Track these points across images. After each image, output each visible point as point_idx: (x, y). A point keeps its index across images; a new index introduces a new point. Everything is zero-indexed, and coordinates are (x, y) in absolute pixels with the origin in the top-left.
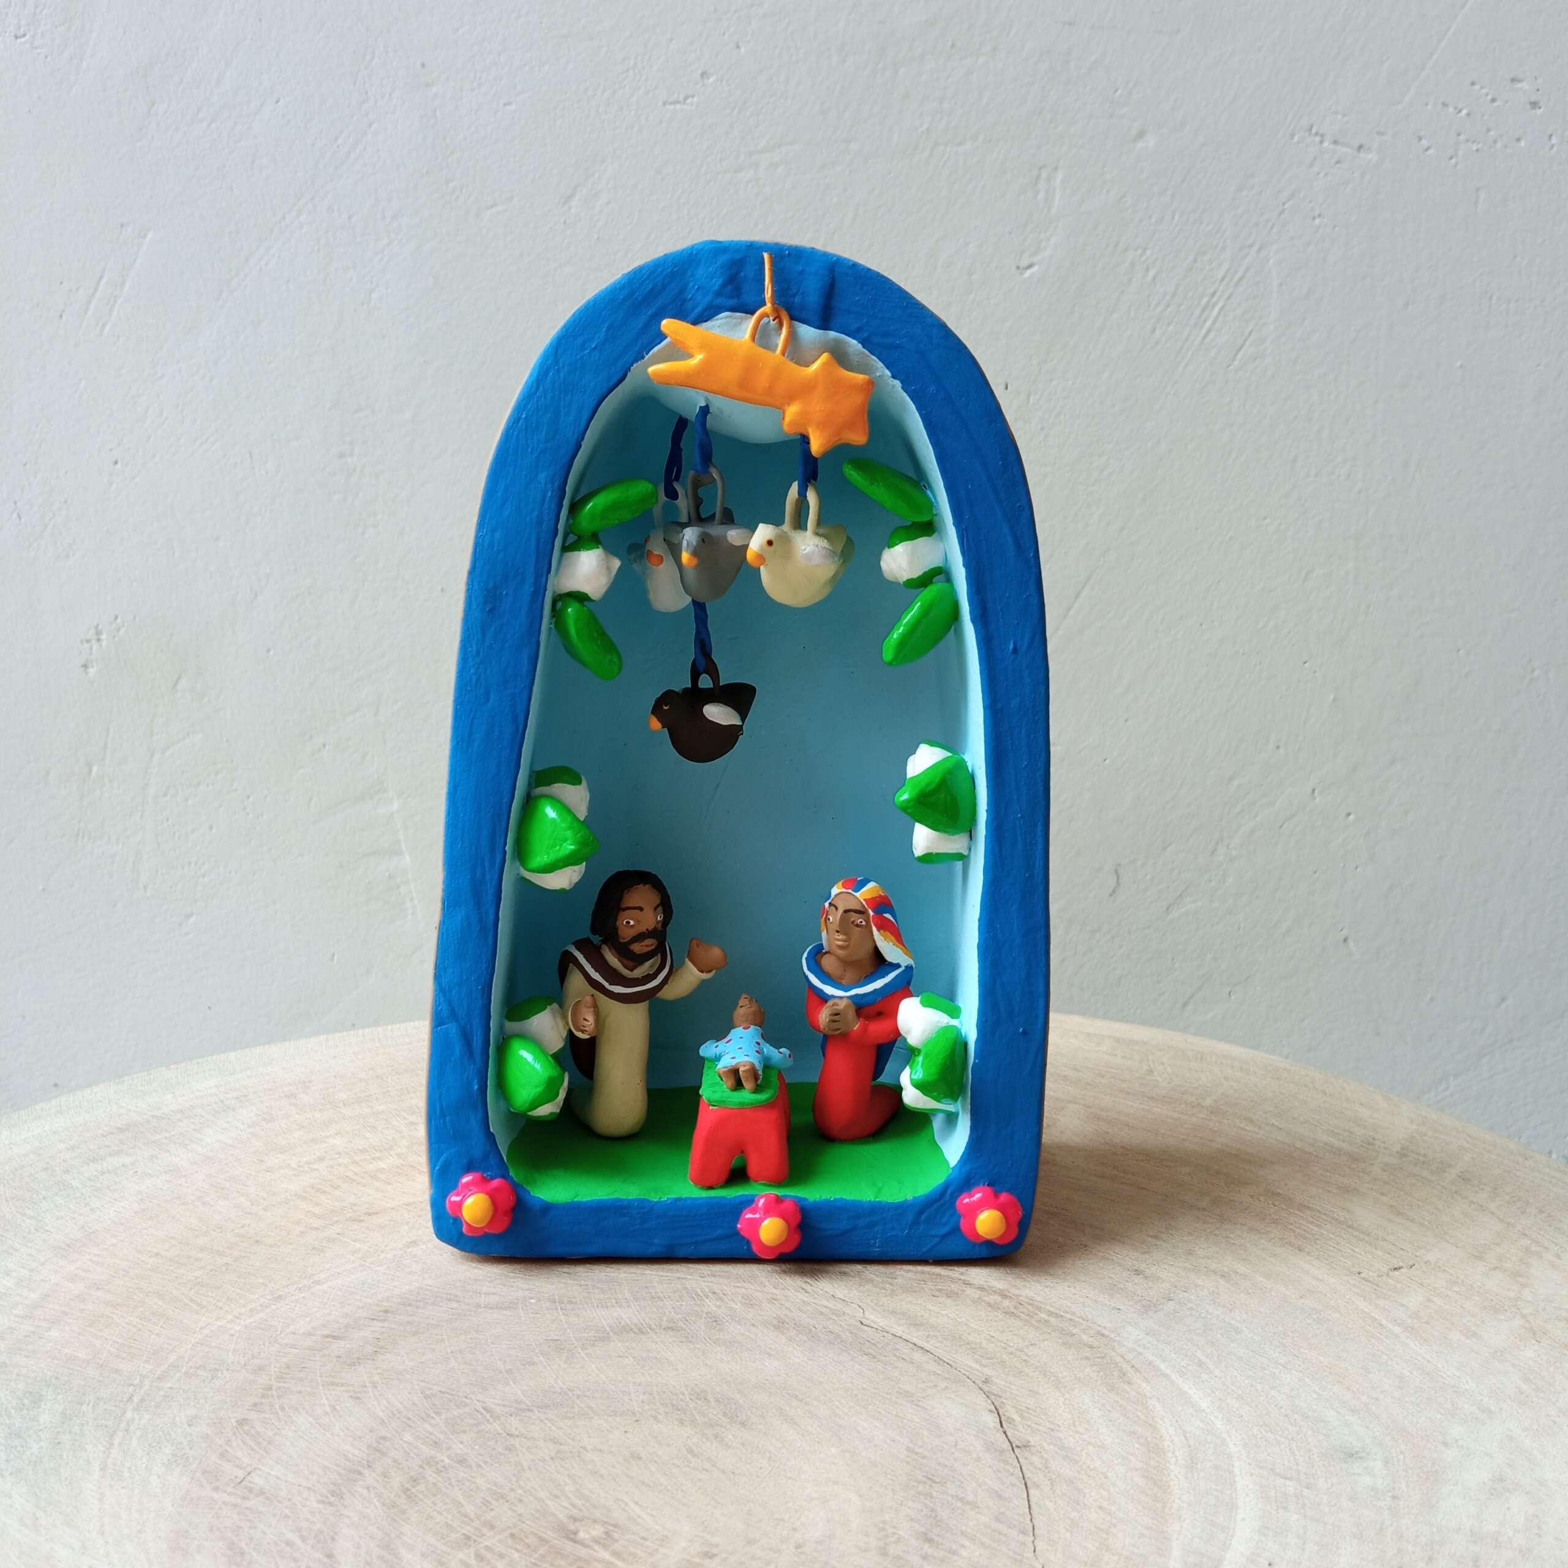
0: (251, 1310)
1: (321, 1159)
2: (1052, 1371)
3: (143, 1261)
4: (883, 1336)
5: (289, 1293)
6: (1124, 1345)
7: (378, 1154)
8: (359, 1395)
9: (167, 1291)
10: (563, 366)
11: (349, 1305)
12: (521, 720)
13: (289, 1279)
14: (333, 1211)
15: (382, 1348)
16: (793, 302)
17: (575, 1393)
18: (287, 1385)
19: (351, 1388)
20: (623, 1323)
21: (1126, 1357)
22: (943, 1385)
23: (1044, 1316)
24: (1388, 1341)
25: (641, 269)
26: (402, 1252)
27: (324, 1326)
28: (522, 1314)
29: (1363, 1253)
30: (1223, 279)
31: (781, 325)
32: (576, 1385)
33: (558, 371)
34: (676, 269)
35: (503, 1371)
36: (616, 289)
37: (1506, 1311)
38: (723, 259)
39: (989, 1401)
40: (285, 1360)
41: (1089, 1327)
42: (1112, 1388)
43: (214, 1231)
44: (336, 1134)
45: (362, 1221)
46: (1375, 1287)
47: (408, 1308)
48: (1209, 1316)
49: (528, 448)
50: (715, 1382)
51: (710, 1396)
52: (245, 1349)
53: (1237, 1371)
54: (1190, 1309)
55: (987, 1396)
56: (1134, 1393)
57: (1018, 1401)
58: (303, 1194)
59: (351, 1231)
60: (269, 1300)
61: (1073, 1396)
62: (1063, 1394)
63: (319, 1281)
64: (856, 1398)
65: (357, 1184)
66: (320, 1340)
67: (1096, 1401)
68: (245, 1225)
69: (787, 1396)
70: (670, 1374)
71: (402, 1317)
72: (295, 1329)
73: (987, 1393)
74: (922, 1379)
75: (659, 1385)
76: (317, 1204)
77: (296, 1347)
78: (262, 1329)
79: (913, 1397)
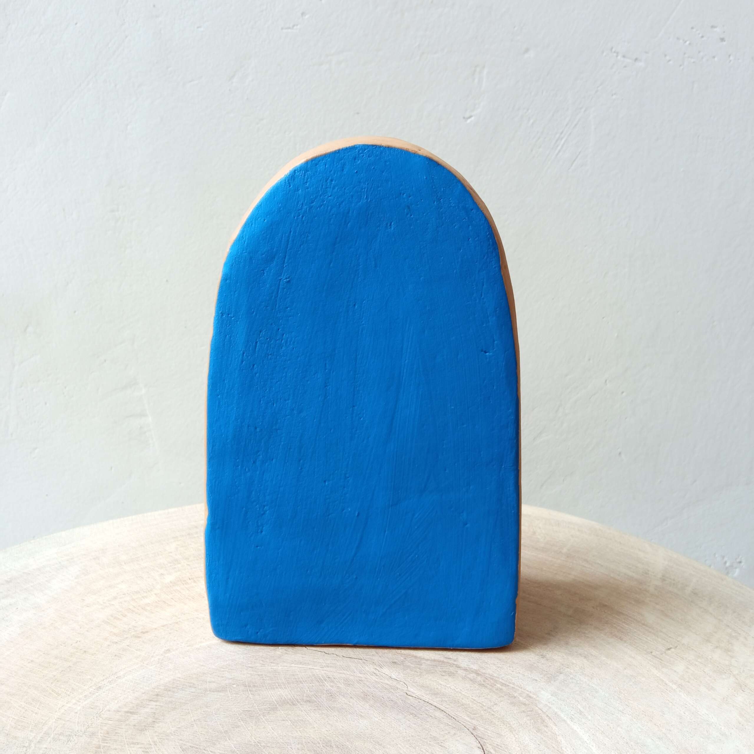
0: (85, 696)
1: (115, 598)
2: (507, 720)
3: (25, 666)
4: (419, 702)
5: (105, 684)
6: (542, 703)
7: (145, 594)
8: (147, 750)
9: (39, 685)
11: (137, 691)
13: (104, 676)
14: (124, 631)
15: (157, 719)
17: (262, 745)
18: (108, 745)
19: (143, 746)
20: (283, 699)
21: (543, 710)
22: (453, 732)
23: (499, 686)
24: (671, 694)
26: (163, 657)
27: (125, 705)
28: (230, 695)
29: (651, 640)
30: (567, 125)
32: (262, 740)
35: (223, 732)
37: (725, 673)
39: (477, 741)
40: (106, 728)
41: (522, 692)
42: (539, 730)
43: (61, 645)
44: (122, 582)
45: (140, 637)
46: (660, 661)
47: (169, 693)
48: (581, 682)
50: (335, 735)
51: (333, 744)
52: (84, 722)
53: (599, 716)
54: (572, 678)
55: (476, 738)
56: (550, 733)
57: (492, 741)
58: (107, 620)
59: (135, 643)
60: (94, 689)
61: (520, 736)
62: (514, 735)
63: (120, 676)
64: (409, 742)
65: (136, 613)
66: (124, 715)
67: (531, 738)
68: (78, 641)
69: (373, 743)
70: (311, 731)
71: (166, 698)
72: (110, 708)
73: (476, 736)
74: (442, 729)
75: (306, 738)
76: (115, 627)
77: (111, 720)
78: (92, 708)
79: (438, 741)
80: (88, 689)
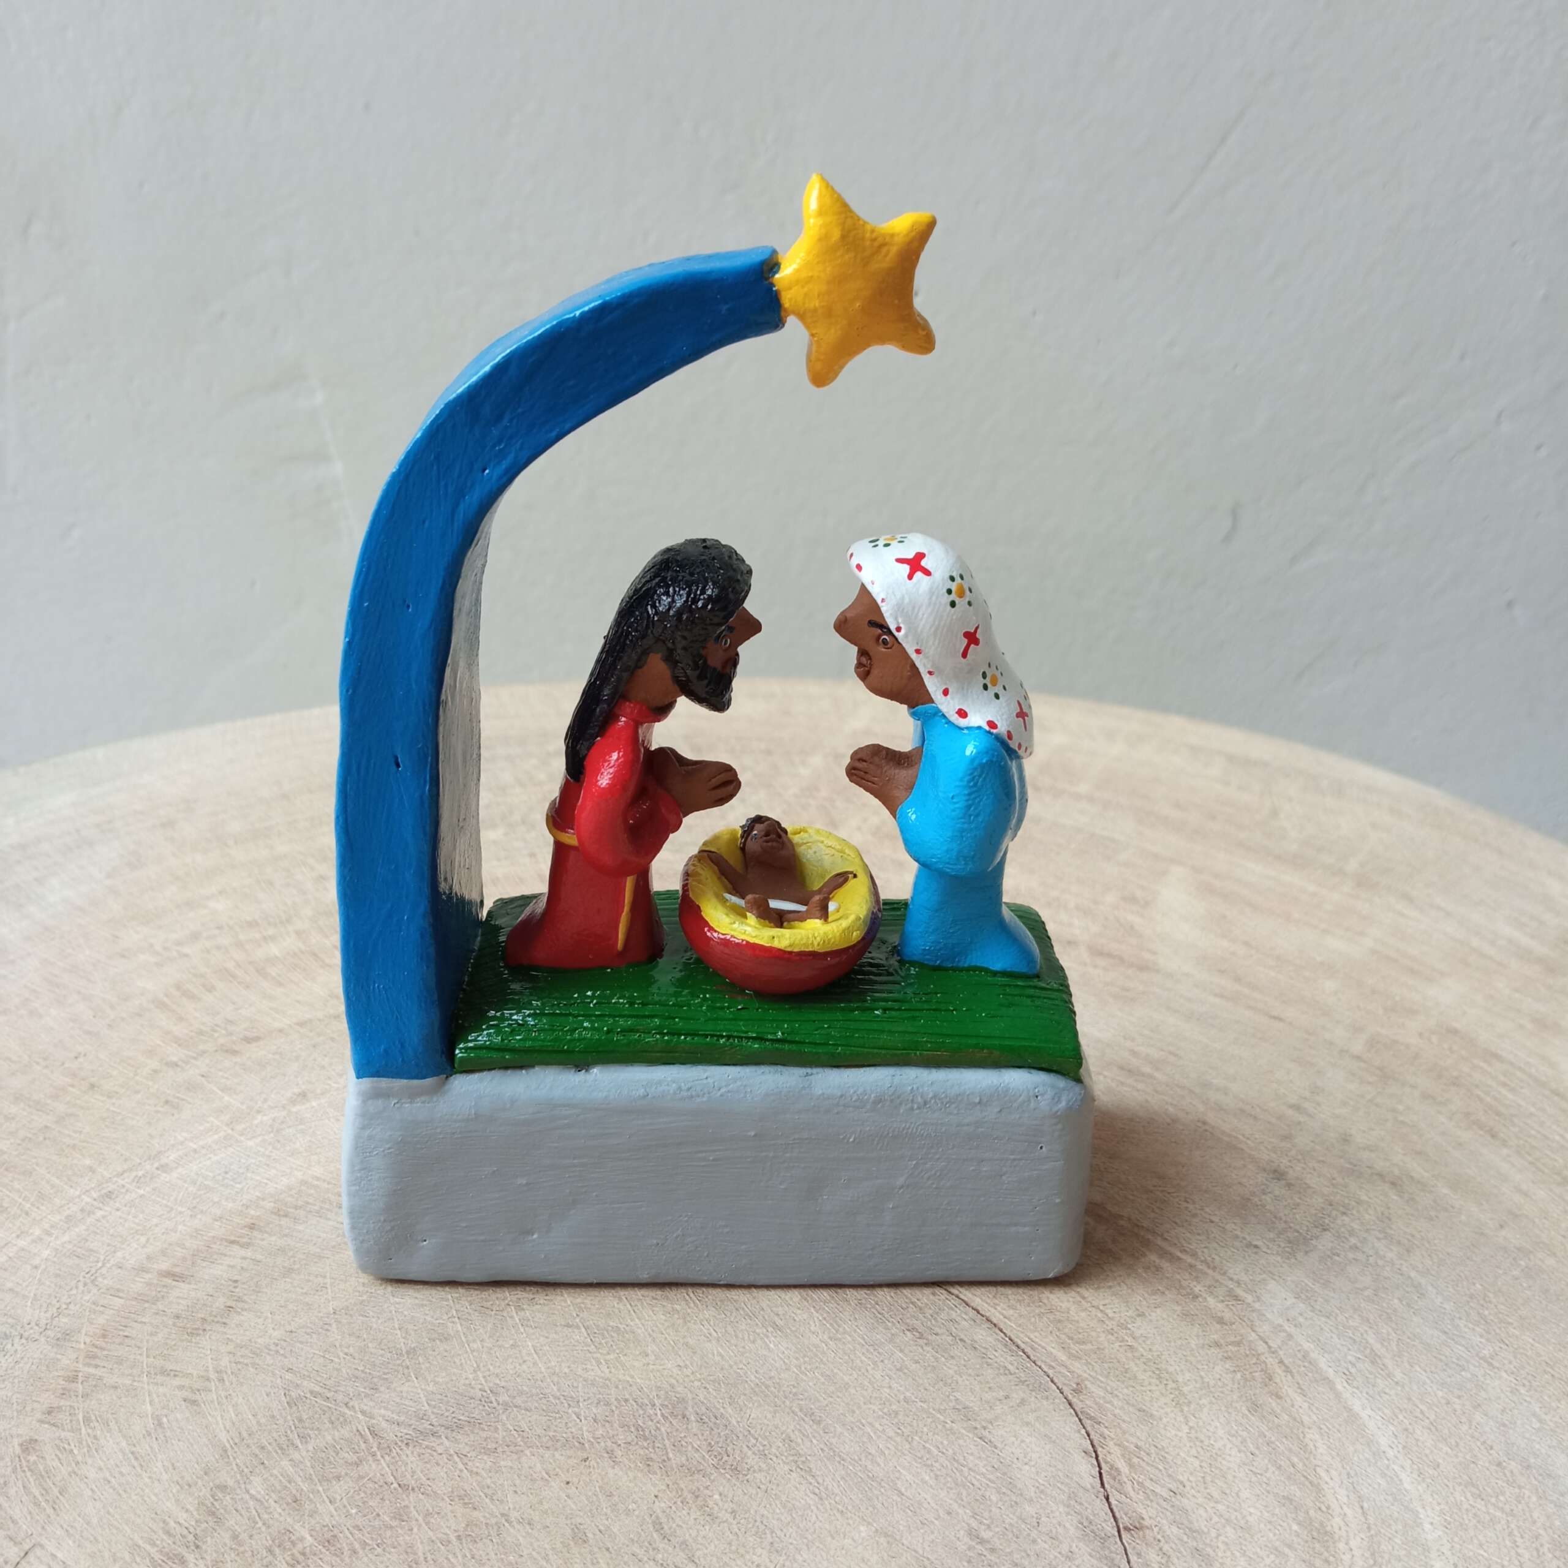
0: (69, 1218)
1: (195, 937)
2: (1171, 1369)
5: (123, 1186)
7: (271, 931)
8: (197, 1397)
11: (202, 1212)
13: (126, 1160)
14: (201, 1033)
15: (239, 1300)
17: (501, 1400)
18: (98, 1372)
19: (186, 1382)
21: (1270, 1343)
22: (1017, 1395)
26: (284, 1113)
27: (163, 1253)
32: (503, 1384)
39: (1083, 1431)
40: (101, 1320)
42: (1255, 1407)
43: (38, 1063)
44: (220, 893)
45: (235, 1053)
47: (284, 1222)
48: (1380, 1262)
50: (700, 1380)
51: (690, 1409)
52: (50, 1295)
53: (1425, 1371)
54: (1354, 1248)
55: (1080, 1420)
56: (1286, 1417)
57: (1124, 1433)
58: (165, 999)
59: (220, 1070)
60: (95, 1200)
61: (1201, 1424)
62: (1186, 1417)
63: (167, 1165)
64: (896, 1420)
65: (239, 983)
66: (155, 1282)
67: (1233, 1432)
68: (80, 1054)
69: (799, 1413)
70: (636, 1364)
71: (273, 1238)
72: (124, 1258)
73: (1079, 1413)
74: (988, 1382)
75: (620, 1387)
76: (181, 1019)
77: (121, 1294)
78: (78, 1257)
79: (975, 1420)
80: (79, 1196)
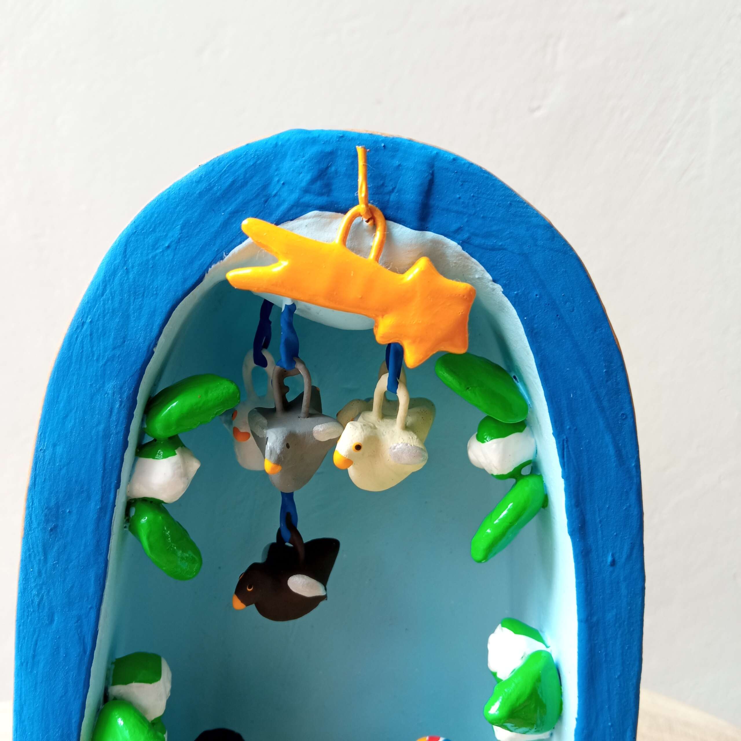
10: (133, 267)
12: (89, 640)
16: (388, 201)
25: (219, 161)
31: (375, 226)
33: (127, 271)
34: (258, 162)
36: (192, 183)
38: (312, 151)
49: (93, 355)
